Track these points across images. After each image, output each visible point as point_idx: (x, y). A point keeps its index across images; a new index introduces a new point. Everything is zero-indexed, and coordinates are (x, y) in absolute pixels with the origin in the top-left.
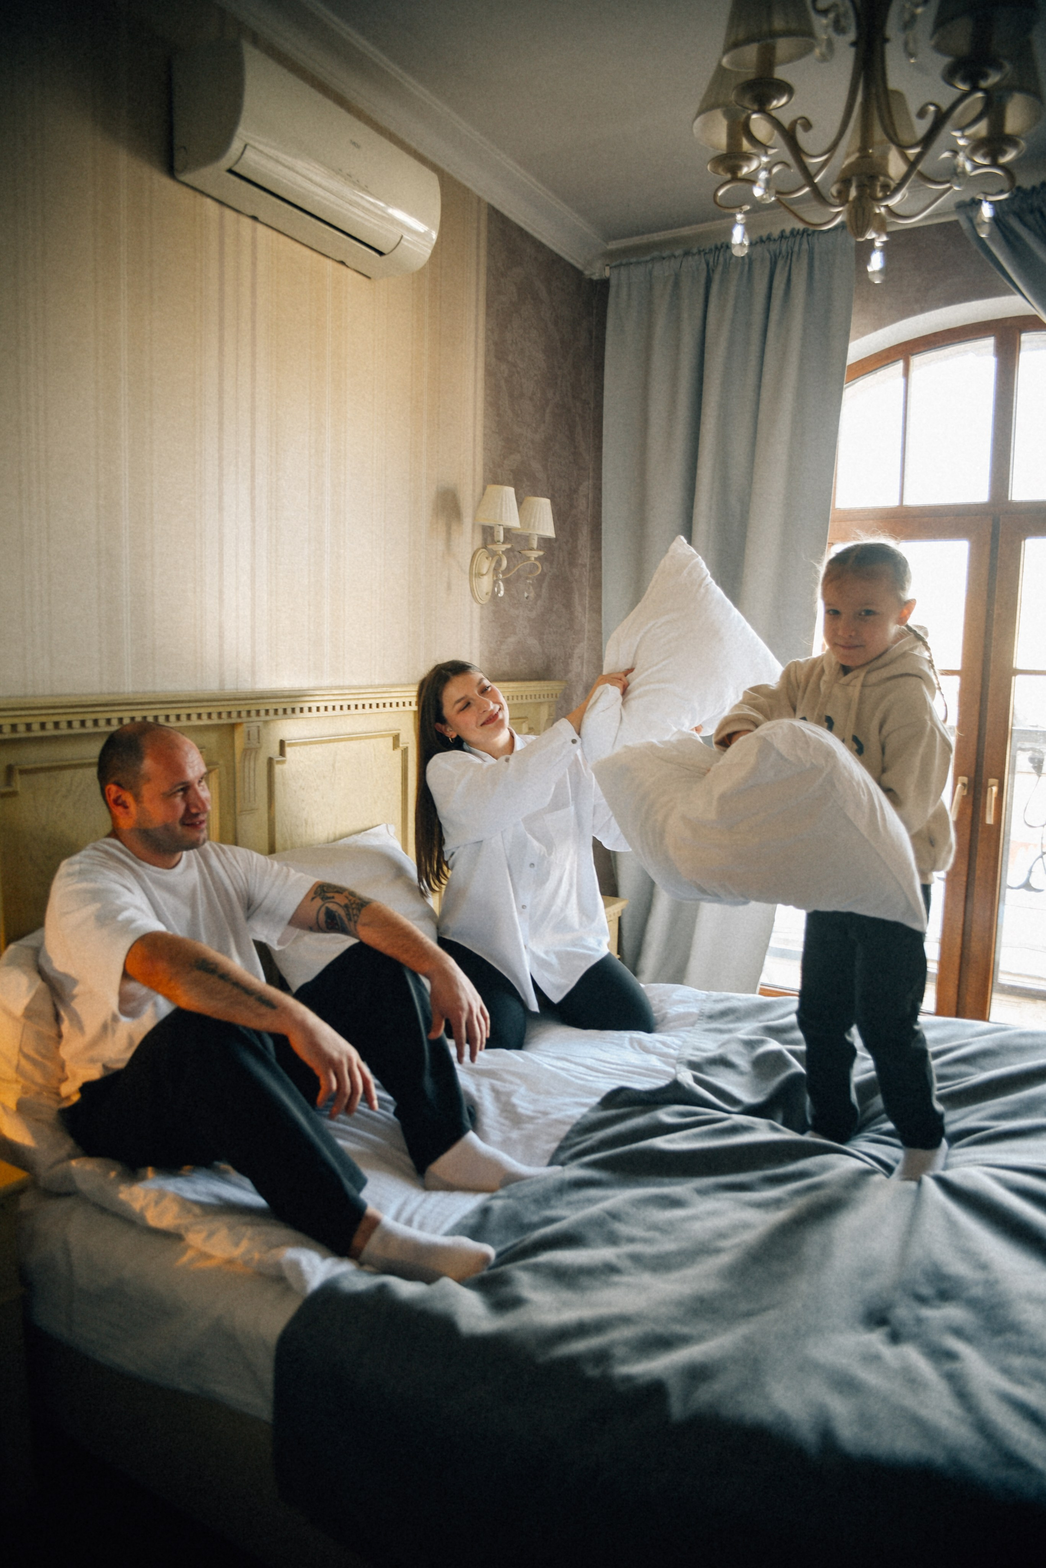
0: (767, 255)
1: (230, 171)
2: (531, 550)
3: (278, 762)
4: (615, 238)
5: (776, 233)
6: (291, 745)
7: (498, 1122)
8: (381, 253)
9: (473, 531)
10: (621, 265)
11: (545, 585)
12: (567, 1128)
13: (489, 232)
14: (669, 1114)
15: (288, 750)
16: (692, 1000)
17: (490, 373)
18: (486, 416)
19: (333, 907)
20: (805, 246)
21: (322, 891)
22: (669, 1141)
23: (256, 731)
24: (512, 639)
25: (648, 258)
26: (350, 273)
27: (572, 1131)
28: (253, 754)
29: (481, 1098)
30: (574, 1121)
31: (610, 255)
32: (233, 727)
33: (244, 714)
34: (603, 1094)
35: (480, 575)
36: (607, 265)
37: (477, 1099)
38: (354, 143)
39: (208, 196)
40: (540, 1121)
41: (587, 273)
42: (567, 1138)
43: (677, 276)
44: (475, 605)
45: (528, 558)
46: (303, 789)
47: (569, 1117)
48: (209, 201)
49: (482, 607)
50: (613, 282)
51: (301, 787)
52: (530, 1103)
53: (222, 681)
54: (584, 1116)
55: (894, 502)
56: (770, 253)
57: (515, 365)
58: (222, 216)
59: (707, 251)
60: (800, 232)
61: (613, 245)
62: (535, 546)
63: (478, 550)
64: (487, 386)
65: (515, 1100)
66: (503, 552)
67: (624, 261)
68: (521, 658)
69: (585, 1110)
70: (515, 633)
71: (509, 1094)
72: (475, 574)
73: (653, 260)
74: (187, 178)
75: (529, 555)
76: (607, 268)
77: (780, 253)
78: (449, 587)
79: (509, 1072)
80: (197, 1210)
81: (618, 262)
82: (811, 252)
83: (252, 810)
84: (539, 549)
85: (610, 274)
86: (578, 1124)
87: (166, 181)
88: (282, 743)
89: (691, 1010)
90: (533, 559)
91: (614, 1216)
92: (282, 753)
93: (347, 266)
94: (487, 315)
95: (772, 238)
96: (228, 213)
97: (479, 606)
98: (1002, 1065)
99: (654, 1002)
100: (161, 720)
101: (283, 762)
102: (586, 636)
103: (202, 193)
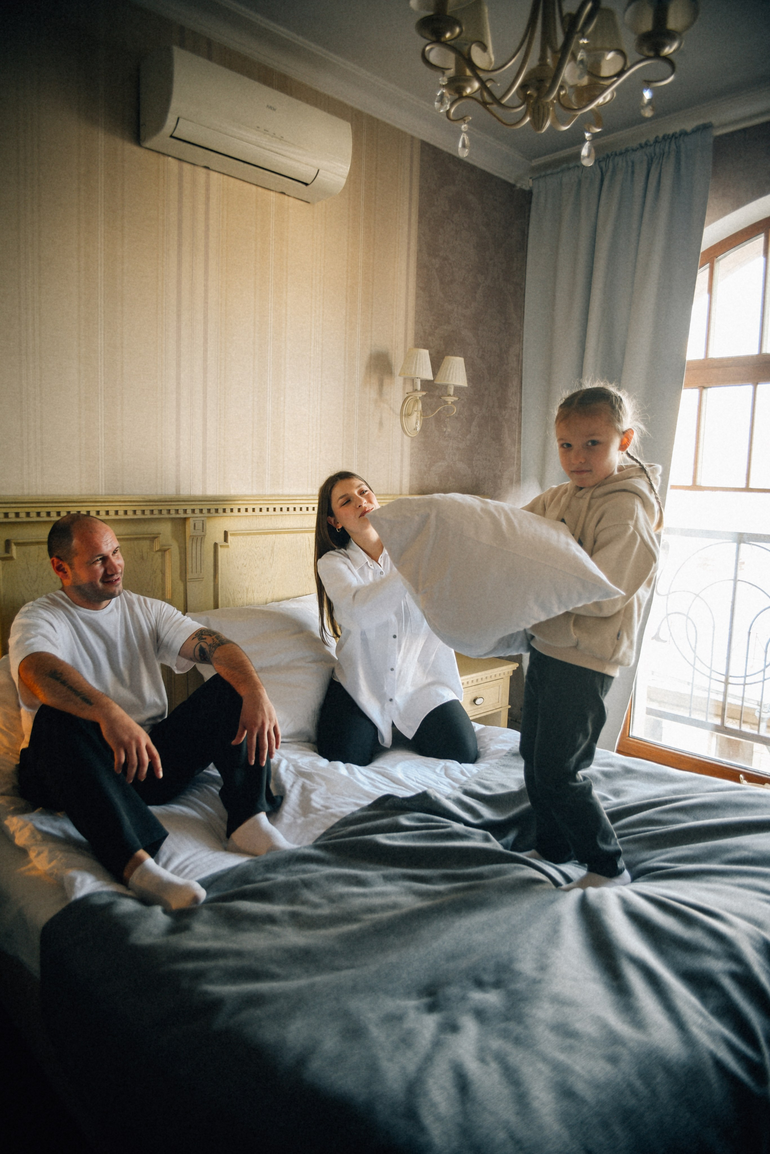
0: (645, 158)
1: (171, 136)
2: (448, 396)
3: (221, 546)
4: (535, 157)
5: (652, 139)
6: (233, 535)
7: (294, 810)
8: (306, 184)
9: (405, 383)
10: (540, 177)
11: (474, 423)
12: (337, 820)
13: (422, 160)
14: (408, 819)
15: (230, 538)
16: (512, 741)
17: (421, 266)
18: (417, 297)
19: (204, 645)
20: (673, 146)
21: (200, 634)
22: (389, 838)
23: (201, 525)
24: (444, 464)
25: (559, 169)
26: (291, 199)
27: (338, 823)
28: (199, 541)
29: (290, 791)
30: (344, 816)
31: (535, 170)
32: (185, 519)
33: (189, 511)
34: (376, 798)
35: (409, 415)
36: (531, 178)
37: (287, 792)
38: (271, 108)
39: (169, 156)
40: (321, 813)
41: (518, 185)
42: (332, 827)
43: (580, 182)
44: (405, 437)
45: (446, 402)
46: (245, 566)
47: (342, 812)
48: (170, 158)
49: (412, 439)
50: (535, 192)
51: (243, 564)
52: (323, 798)
53: (178, 489)
54: (353, 813)
55: (755, 352)
56: (647, 155)
57: (446, 259)
58: (181, 169)
59: (601, 160)
60: (670, 137)
61: (535, 163)
62: (452, 393)
63: (407, 398)
64: (418, 275)
65: (313, 796)
66: (420, 397)
67: (543, 173)
68: (450, 478)
69: (356, 809)
70: (444, 459)
71: (312, 791)
72: (405, 415)
73: (562, 171)
74: (148, 145)
75: (447, 400)
76: (531, 180)
77: (655, 154)
78: (381, 424)
79: (318, 775)
80: (39, 837)
81: (537, 175)
82: (678, 153)
83: (199, 579)
84: (454, 395)
85: (533, 184)
86: (345, 818)
87: (135, 148)
88: (226, 533)
89: (504, 748)
90: (450, 403)
91: (307, 884)
92: (226, 540)
93: (288, 196)
94: (420, 222)
95: (649, 144)
96: (186, 167)
97: (409, 438)
98: (718, 817)
99: (486, 740)
100: (93, 514)
101: (228, 546)
102: (515, 462)
103: (163, 154)
